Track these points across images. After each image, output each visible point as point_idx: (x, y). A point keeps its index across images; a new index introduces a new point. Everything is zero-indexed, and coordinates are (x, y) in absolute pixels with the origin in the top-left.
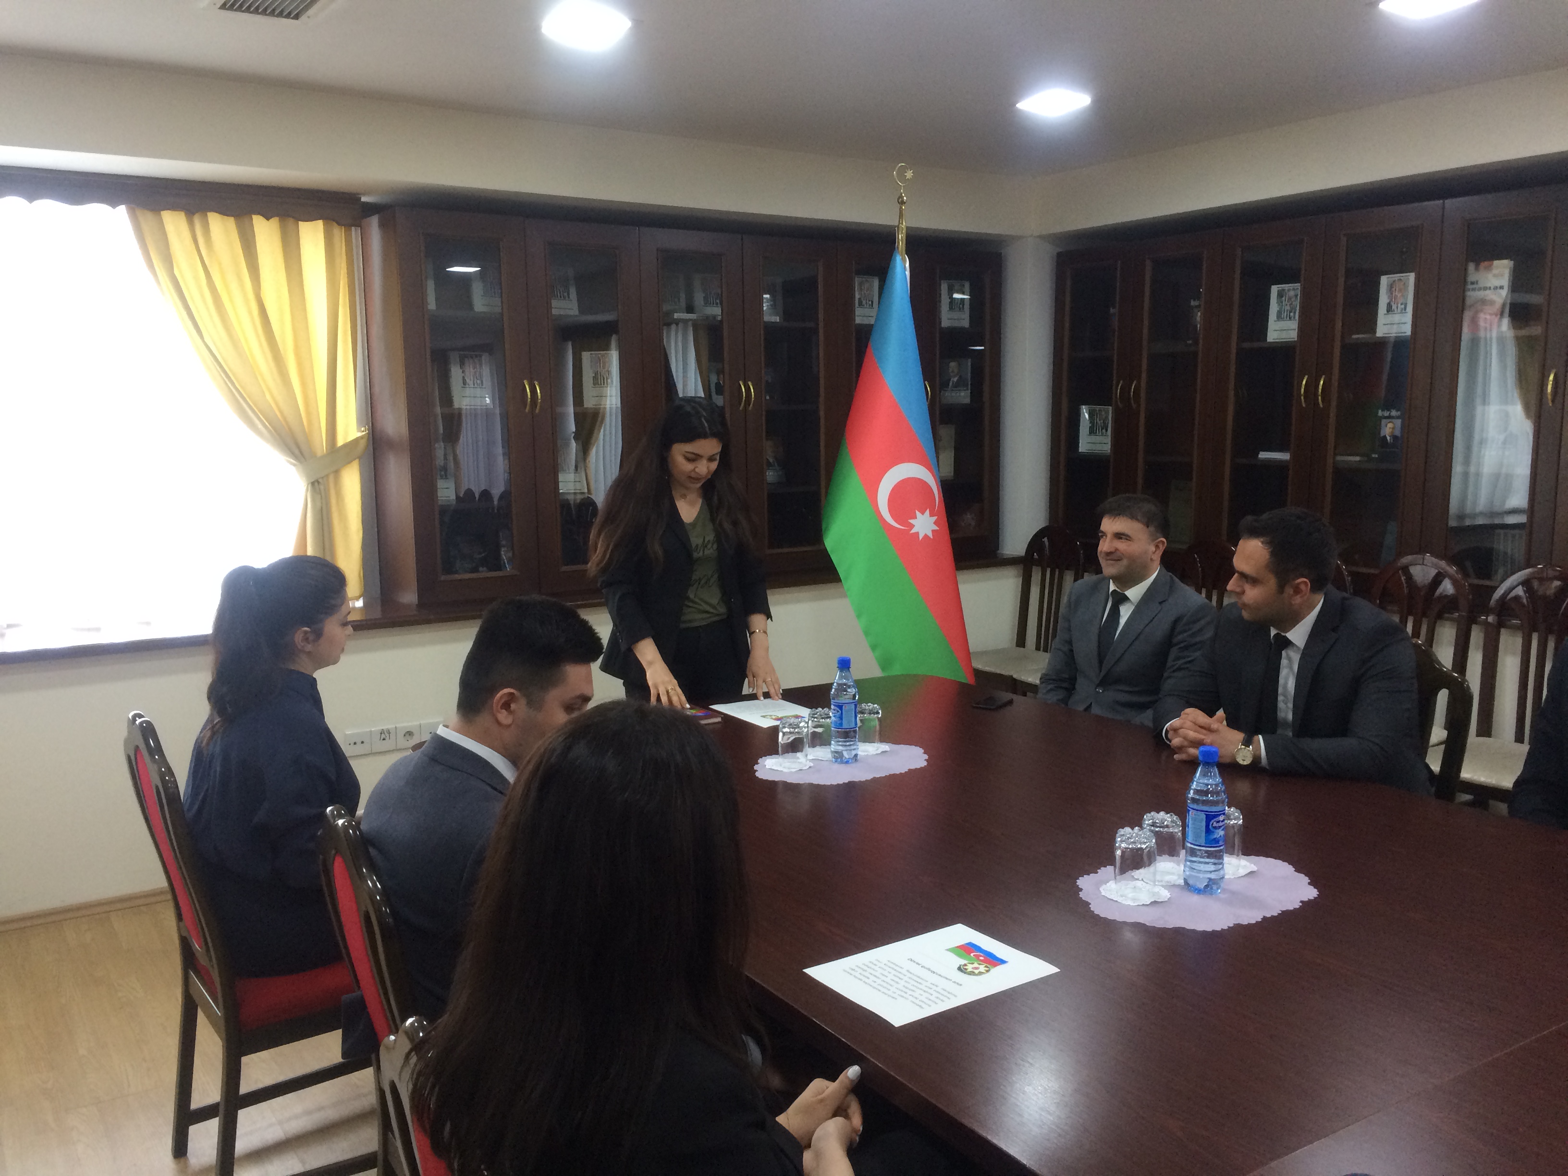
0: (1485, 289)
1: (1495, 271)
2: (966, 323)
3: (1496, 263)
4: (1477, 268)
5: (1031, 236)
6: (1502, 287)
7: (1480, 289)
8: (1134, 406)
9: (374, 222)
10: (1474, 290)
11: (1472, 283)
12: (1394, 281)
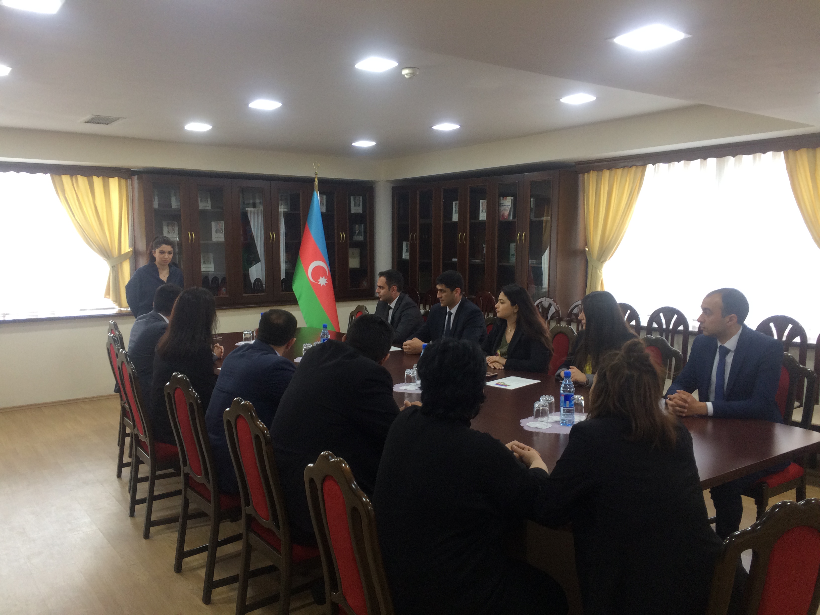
0: (505, 206)
1: (507, 200)
2: (361, 212)
3: (508, 197)
4: (503, 199)
5: (382, 181)
6: (509, 205)
7: (504, 206)
8: (415, 242)
9: (135, 178)
10: (502, 206)
11: (502, 204)
12: (483, 202)
